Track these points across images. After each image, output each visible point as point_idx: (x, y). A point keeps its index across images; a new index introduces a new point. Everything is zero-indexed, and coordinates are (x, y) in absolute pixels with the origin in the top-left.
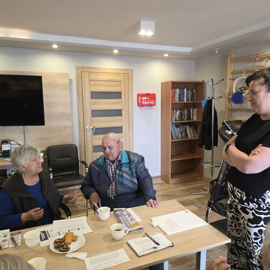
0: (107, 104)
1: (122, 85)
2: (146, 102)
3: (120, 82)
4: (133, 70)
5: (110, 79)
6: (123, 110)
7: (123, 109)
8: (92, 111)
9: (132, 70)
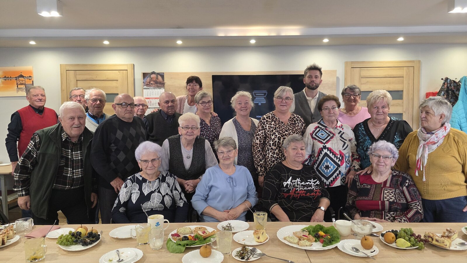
1: (405, 82)
3: (401, 78)
4: (421, 61)
5: (388, 75)
7: (405, 112)
9: (419, 61)
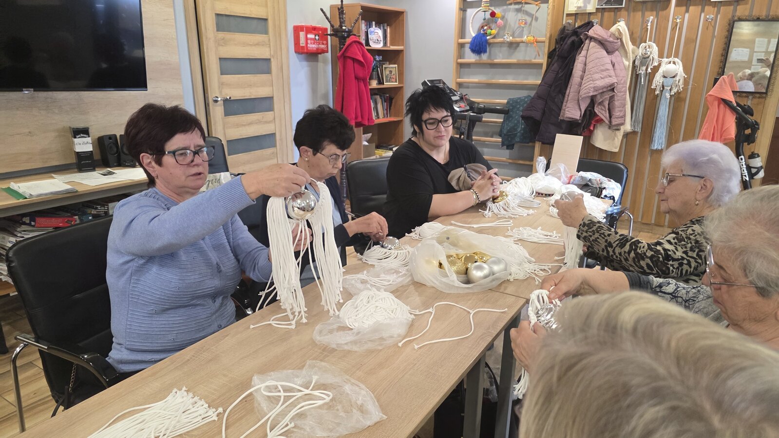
0: (245, 44)
1: (269, 4)
2: (314, 44)
6: (272, 60)
7: (273, 57)
8: (221, 59)
